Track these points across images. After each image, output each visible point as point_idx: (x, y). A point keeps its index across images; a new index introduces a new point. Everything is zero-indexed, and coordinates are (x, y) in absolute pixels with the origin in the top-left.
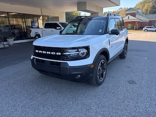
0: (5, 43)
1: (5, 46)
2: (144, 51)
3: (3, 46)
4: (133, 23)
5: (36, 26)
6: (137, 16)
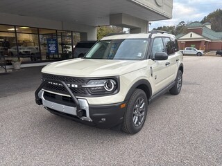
0: (7, 67)
1: (8, 71)
3: (4, 71)
4: (197, 44)
5: (54, 45)
6: (203, 34)
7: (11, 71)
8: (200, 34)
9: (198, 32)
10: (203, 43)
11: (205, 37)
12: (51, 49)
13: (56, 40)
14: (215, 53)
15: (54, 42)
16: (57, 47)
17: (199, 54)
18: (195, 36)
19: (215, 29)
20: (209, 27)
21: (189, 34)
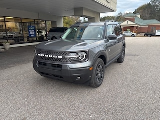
0: (1, 47)
1: (1, 50)
4: (131, 29)
5: (34, 31)
6: (136, 21)
7: (4, 50)
8: (133, 22)
9: (132, 20)
10: (135, 28)
11: (137, 24)
12: (31, 33)
13: (35, 27)
14: (143, 34)
15: (33, 28)
16: (35, 32)
17: (133, 36)
18: (130, 23)
19: (143, 18)
20: (139, 16)
21: (126, 22)
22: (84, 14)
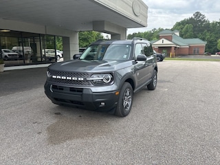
2: (168, 82)
6: (173, 40)
9: (169, 38)
10: (173, 49)
18: (166, 42)
20: (178, 34)
22: (106, 29)
